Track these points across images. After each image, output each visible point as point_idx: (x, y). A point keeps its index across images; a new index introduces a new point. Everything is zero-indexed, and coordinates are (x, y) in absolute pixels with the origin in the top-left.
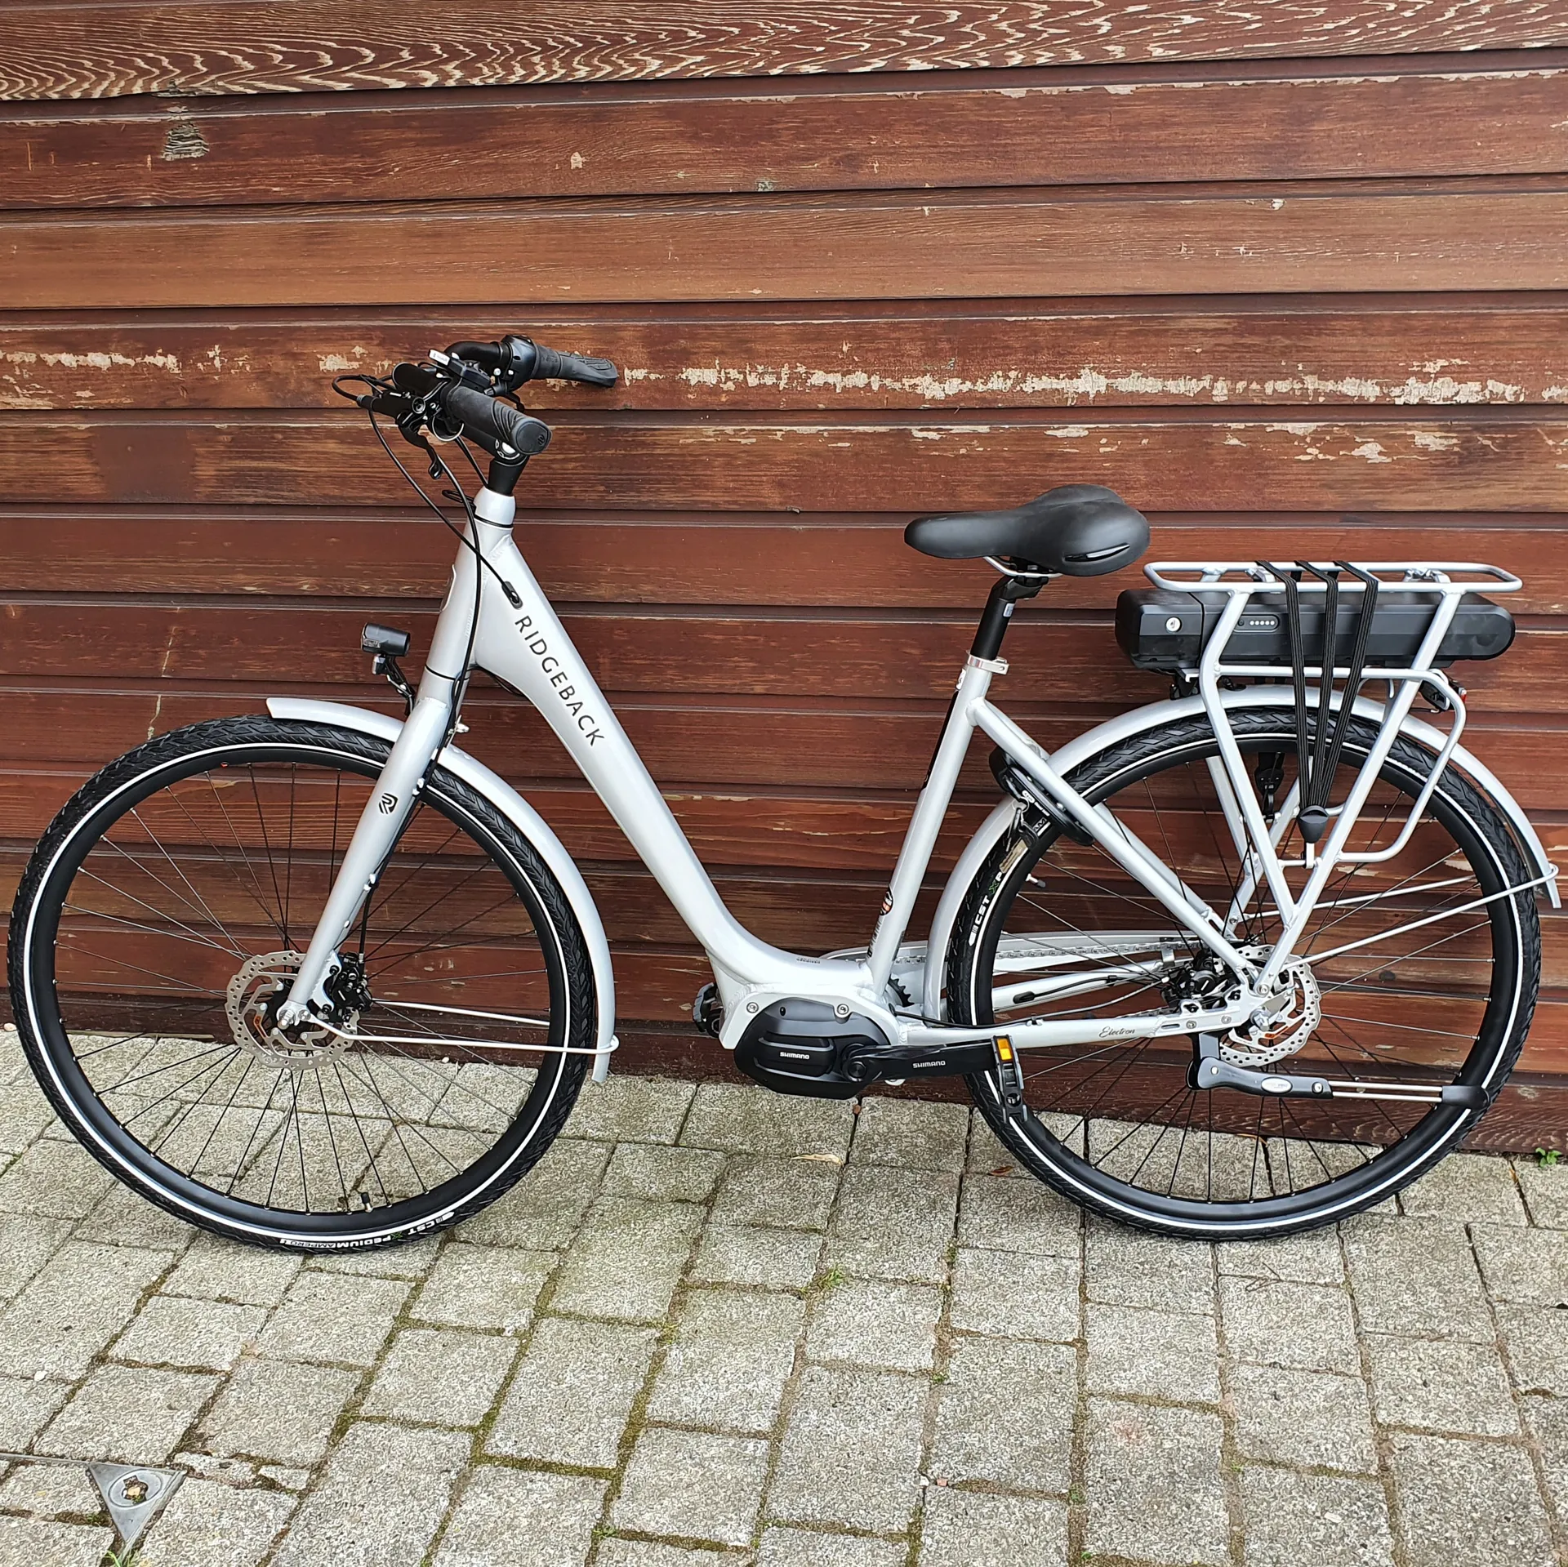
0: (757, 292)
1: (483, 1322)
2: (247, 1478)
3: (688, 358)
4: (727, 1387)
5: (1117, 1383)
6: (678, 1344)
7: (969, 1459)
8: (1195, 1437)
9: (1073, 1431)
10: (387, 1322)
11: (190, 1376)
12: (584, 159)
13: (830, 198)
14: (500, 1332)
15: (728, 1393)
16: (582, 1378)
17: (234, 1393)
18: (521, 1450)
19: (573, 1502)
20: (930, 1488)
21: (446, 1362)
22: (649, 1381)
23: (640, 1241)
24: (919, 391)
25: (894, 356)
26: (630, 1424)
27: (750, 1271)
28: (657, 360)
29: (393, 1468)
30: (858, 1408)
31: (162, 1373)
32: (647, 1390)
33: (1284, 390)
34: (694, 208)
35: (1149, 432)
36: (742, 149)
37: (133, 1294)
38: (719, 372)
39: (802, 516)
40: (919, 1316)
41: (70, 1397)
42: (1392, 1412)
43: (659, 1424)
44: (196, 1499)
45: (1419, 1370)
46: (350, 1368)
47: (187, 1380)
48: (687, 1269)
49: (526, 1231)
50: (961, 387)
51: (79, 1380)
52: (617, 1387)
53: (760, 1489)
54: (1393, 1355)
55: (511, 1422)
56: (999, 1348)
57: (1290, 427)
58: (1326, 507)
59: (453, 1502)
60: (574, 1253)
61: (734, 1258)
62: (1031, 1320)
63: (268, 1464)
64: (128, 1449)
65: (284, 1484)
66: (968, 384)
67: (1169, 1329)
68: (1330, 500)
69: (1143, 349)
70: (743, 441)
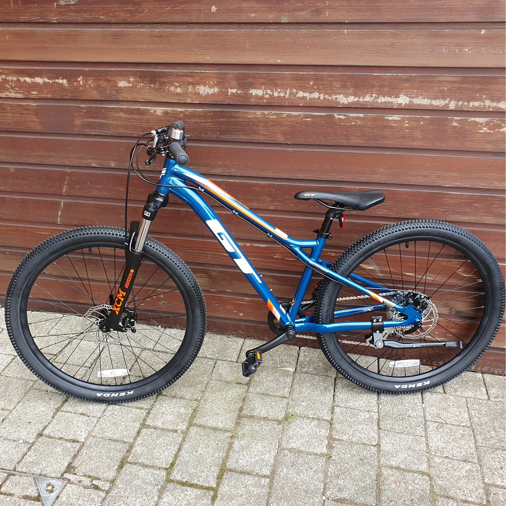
0: (279, 61)
1: (171, 427)
2: (88, 484)
3: (252, 86)
4: (255, 457)
5: (391, 462)
6: (238, 439)
7: (340, 490)
8: (420, 485)
9: (376, 480)
10: (138, 425)
11: (70, 443)
12: (216, 8)
13: (308, 26)
14: (176, 431)
15: (255, 459)
16: (205, 451)
17: (85, 451)
18: (183, 478)
19: (201, 500)
20: (326, 501)
21: (158, 442)
22: (228, 453)
23: (224, 398)
24: (338, 100)
25: (329, 87)
26: (221, 470)
27: (263, 412)
28: (240, 86)
29: (139, 483)
30: (301, 468)
31: (61, 441)
32: (227, 457)
33: (477, 105)
34: (257, 28)
35: (424, 119)
36: (277, 6)
37: (52, 410)
38: (264, 91)
39: (292, 146)
40: (321, 433)
41: (29, 449)
42: (490, 479)
43: (231, 470)
44: (71, 492)
45: (499, 462)
46: (125, 443)
47: (69, 445)
48: (241, 410)
49: (186, 392)
50: (354, 99)
51: (33, 443)
52: (217, 455)
53: (266, 498)
54: (489, 456)
55: (179, 467)
56: (350, 446)
57: (478, 120)
58: (488, 150)
59: (159, 498)
60: (202, 401)
61: (257, 407)
62: (361, 436)
63: (95, 479)
64: (48, 471)
65: (101, 487)
66: (357, 99)
67: (409, 441)
68: (489, 147)
69: (424, 88)
70: (271, 117)
